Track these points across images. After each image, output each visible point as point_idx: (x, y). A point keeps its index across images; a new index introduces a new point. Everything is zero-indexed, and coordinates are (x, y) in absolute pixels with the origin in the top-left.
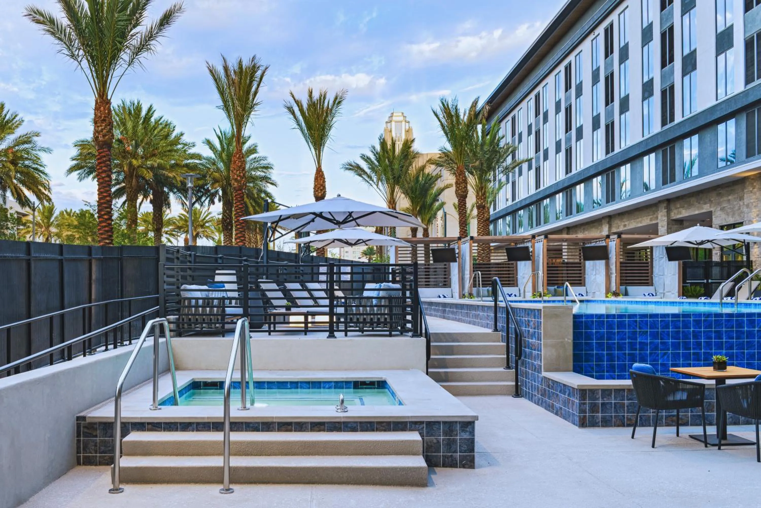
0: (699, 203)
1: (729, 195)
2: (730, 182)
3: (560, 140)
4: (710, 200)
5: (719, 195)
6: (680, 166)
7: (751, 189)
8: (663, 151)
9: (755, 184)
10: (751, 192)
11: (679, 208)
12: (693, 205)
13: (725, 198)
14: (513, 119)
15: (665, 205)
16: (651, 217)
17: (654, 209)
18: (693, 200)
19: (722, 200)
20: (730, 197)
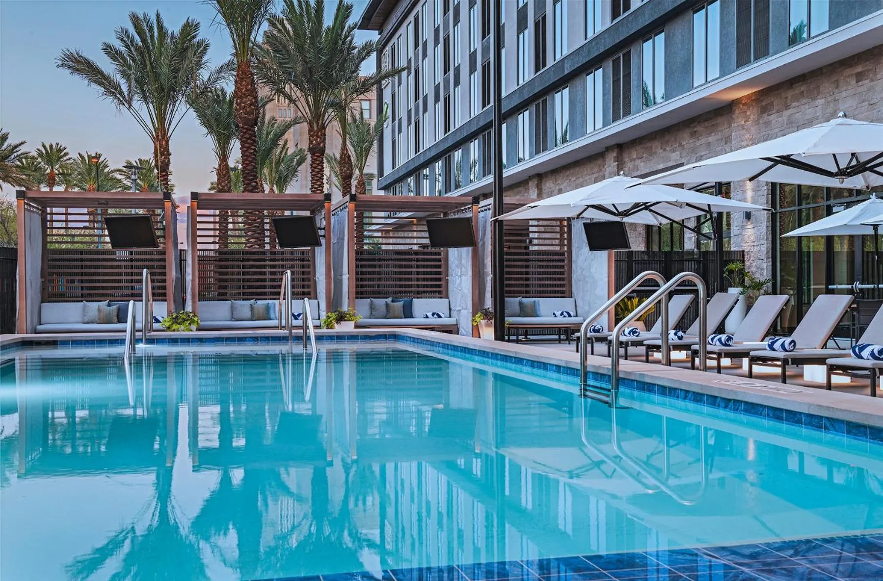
0: (665, 150)
1: (709, 134)
2: (709, 112)
3: (475, 51)
4: (680, 145)
5: (694, 134)
6: (638, 87)
7: (743, 123)
8: (613, 61)
9: (748, 113)
10: (743, 127)
11: (634, 160)
12: (655, 153)
13: (703, 141)
14: (415, 19)
15: (615, 154)
16: (596, 175)
17: (600, 162)
18: (656, 145)
19: (698, 143)
20: (710, 139)
